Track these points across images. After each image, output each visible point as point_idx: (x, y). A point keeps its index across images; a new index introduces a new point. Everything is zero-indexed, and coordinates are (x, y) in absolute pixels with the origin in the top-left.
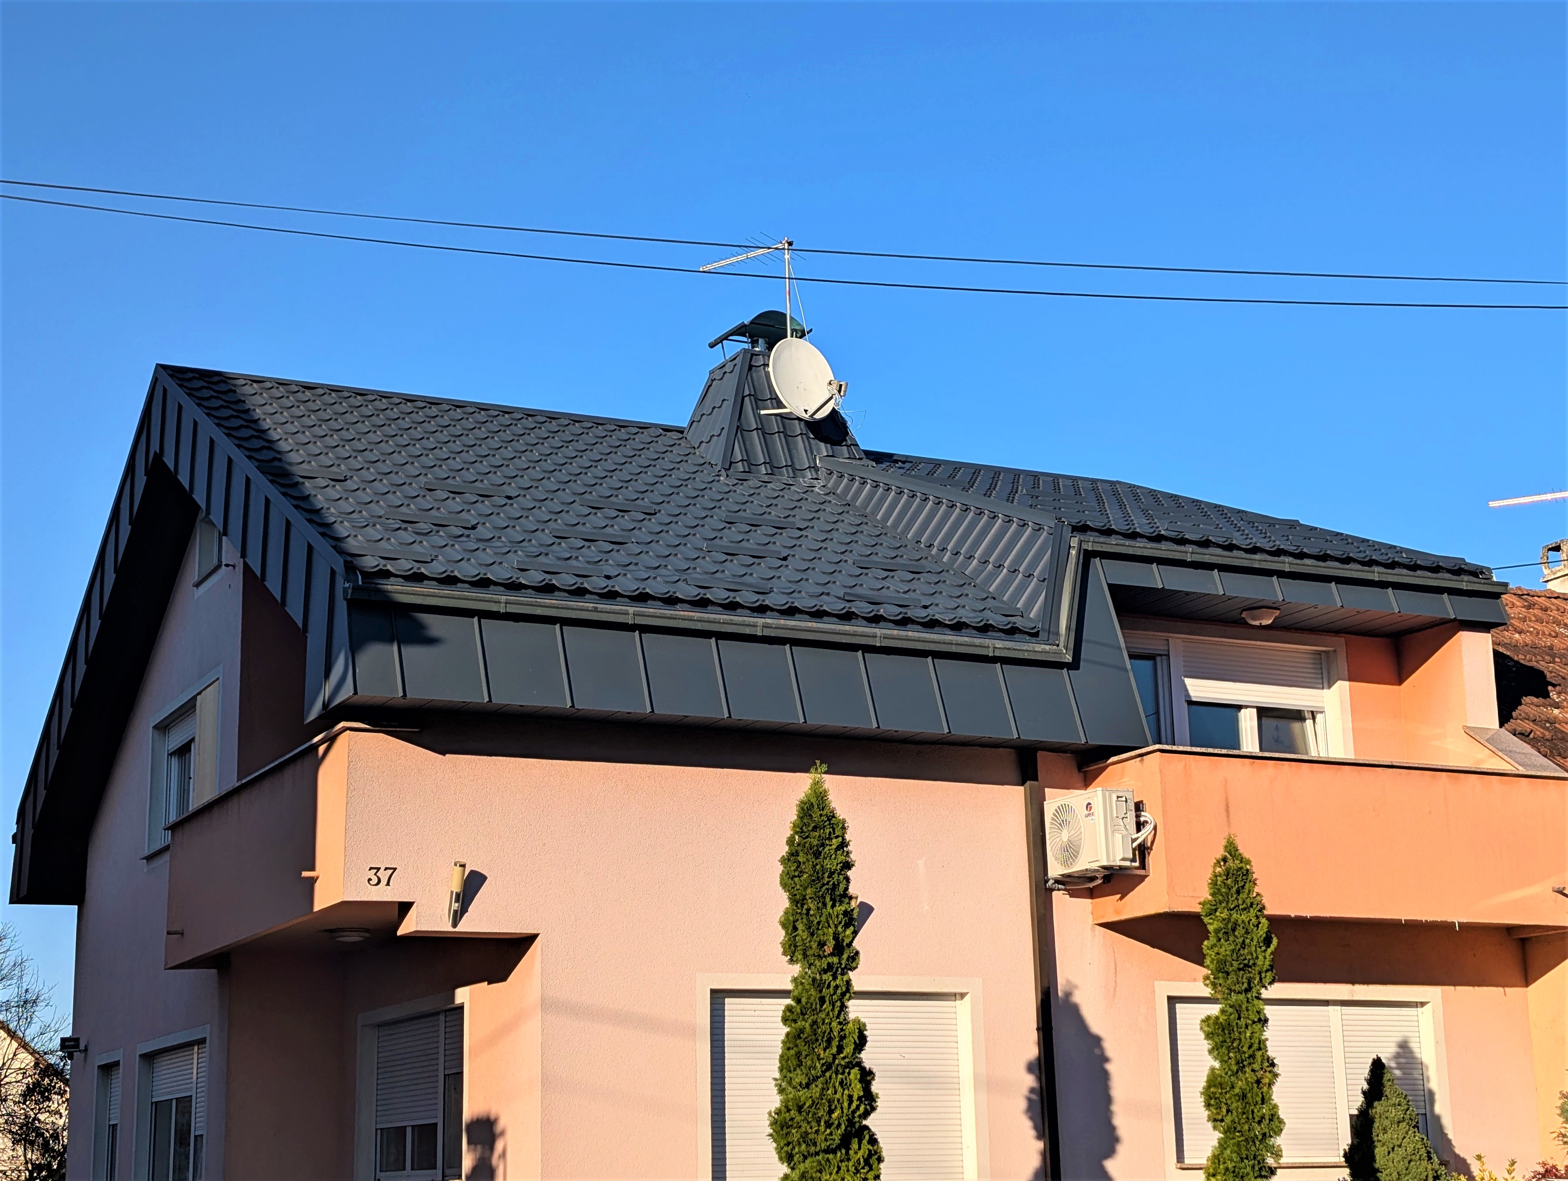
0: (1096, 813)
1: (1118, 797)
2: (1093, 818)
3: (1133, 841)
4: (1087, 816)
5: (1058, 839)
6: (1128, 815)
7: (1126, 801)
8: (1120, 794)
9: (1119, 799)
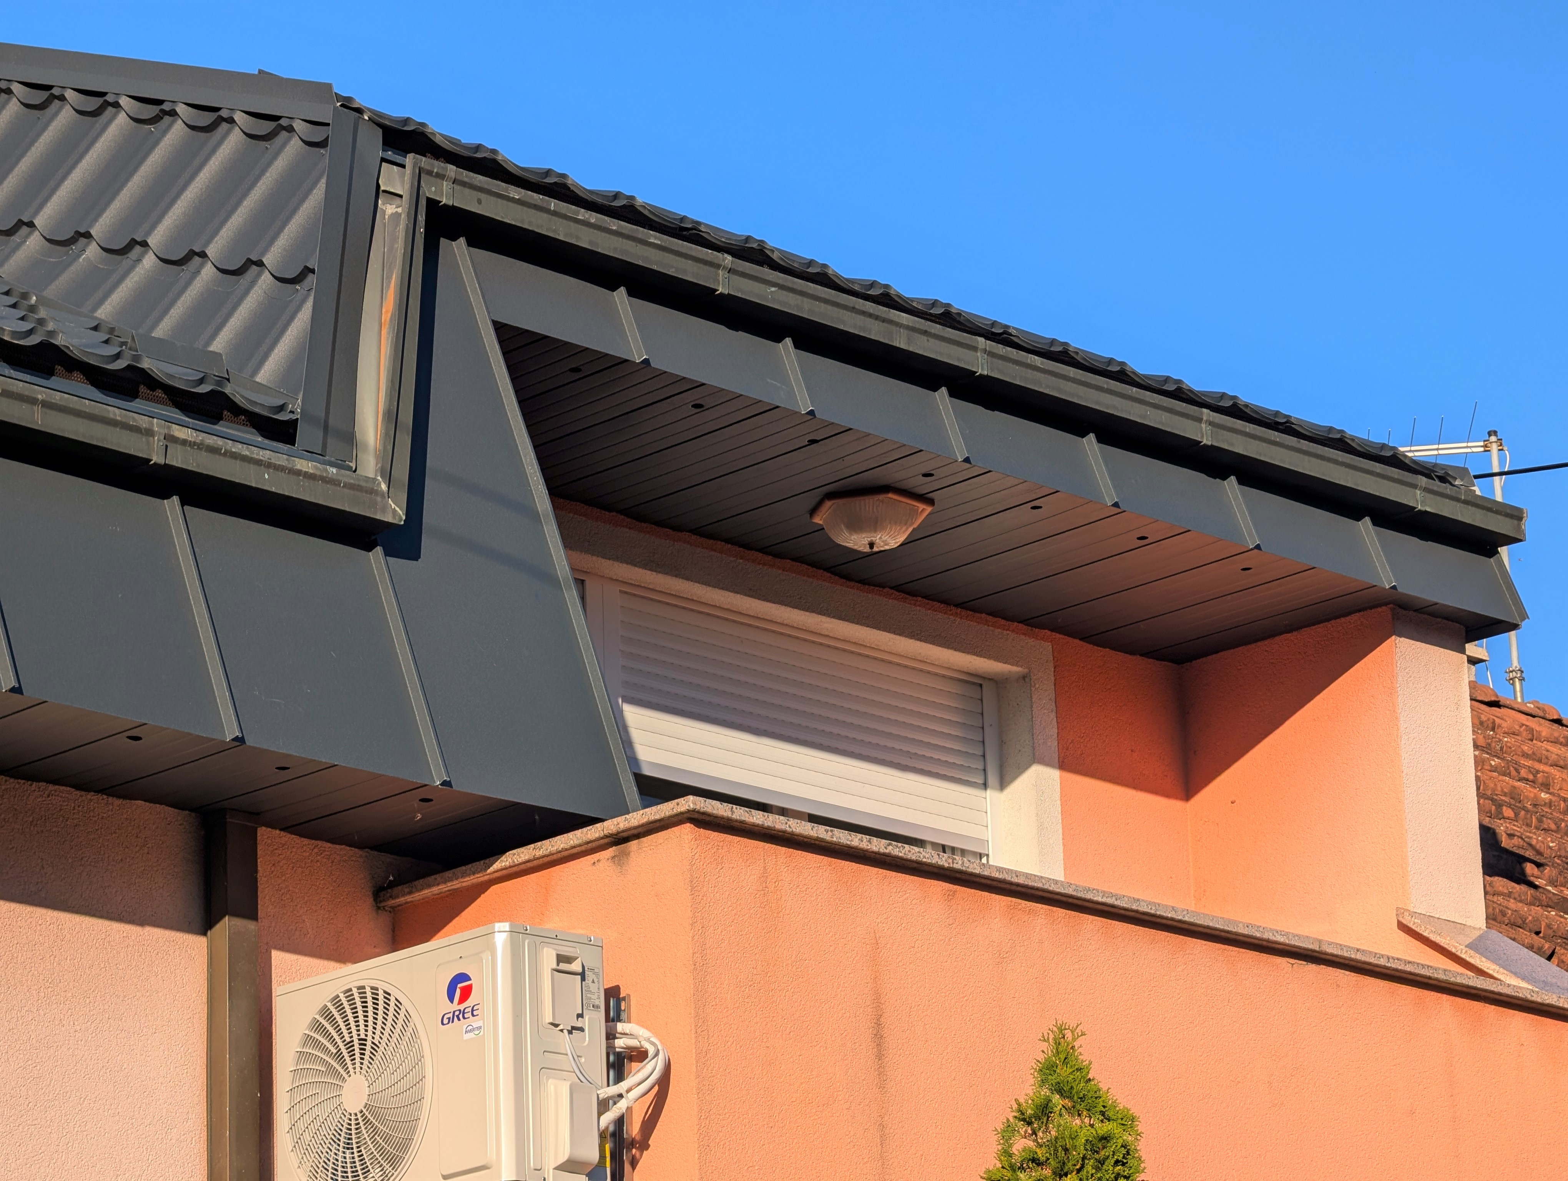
0: (485, 1010)
1: (561, 959)
2: (476, 1023)
3: (603, 1106)
4: (448, 1020)
5: (329, 1107)
6: (585, 1023)
7: (583, 975)
8: (567, 951)
9: (563, 966)
